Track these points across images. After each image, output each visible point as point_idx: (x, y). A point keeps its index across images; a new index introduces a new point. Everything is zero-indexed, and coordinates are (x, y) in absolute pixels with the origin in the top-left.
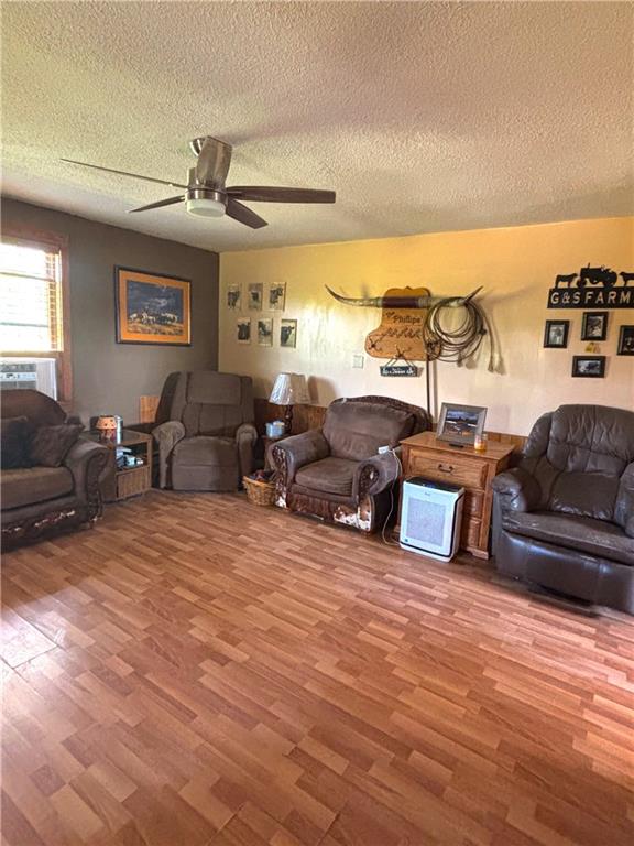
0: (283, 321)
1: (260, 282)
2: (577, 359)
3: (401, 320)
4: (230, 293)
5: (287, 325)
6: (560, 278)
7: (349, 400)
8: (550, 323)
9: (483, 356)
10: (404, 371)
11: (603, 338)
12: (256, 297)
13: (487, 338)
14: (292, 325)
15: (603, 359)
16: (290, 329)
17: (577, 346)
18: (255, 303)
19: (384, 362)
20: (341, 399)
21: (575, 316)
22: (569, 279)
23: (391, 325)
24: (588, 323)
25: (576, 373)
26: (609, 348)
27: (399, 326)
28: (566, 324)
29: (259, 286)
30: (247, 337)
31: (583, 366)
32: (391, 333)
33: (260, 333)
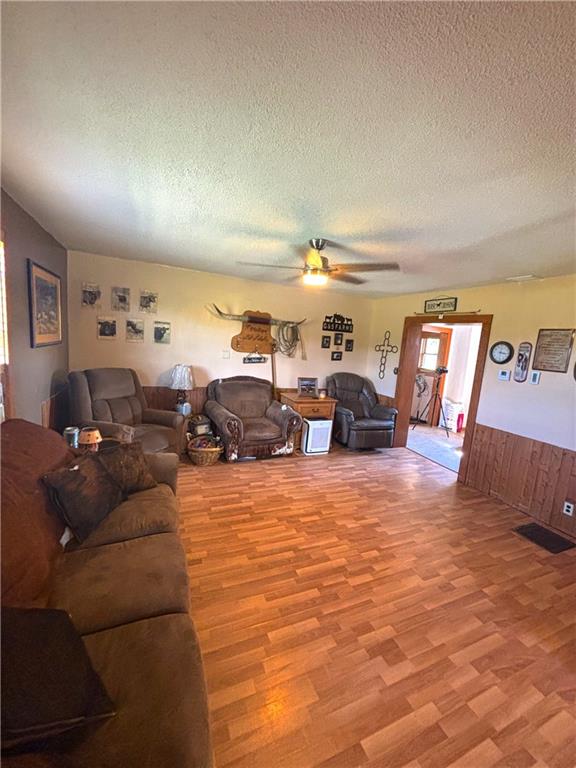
0: (156, 322)
1: (127, 287)
2: (333, 353)
3: (255, 330)
4: (85, 292)
5: (160, 326)
6: (327, 317)
7: (224, 380)
8: (324, 337)
9: (298, 353)
10: (260, 360)
11: (341, 344)
12: (123, 299)
13: (299, 342)
14: (166, 326)
15: (341, 353)
16: (165, 330)
17: (333, 348)
18: (121, 304)
19: (246, 355)
20: (218, 380)
21: (332, 334)
22: (330, 318)
23: (248, 332)
24: (336, 338)
25: (333, 359)
26: (342, 348)
27: (255, 334)
28: (329, 337)
29: (126, 291)
30: (113, 333)
31: (335, 355)
32: (249, 337)
33: (129, 331)
